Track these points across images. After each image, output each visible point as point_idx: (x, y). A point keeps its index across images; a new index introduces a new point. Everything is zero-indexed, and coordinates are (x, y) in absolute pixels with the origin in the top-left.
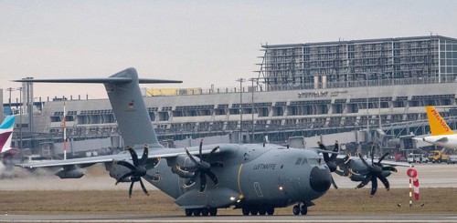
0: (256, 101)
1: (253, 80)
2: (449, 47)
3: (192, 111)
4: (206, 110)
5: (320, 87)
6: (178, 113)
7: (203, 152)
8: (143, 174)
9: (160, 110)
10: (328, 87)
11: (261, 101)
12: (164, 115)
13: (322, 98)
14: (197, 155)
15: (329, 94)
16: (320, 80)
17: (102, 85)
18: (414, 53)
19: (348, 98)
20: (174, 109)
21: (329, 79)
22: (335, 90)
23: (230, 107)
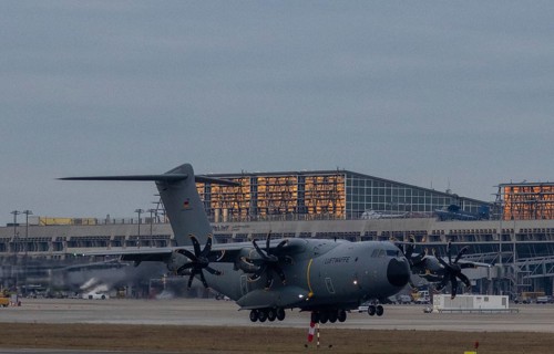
0: (154, 233)
1: (151, 211)
2: (355, 183)
3: (88, 242)
4: (102, 242)
5: (221, 220)
6: (73, 243)
7: (271, 245)
8: (205, 266)
9: (54, 240)
10: (228, 220)
11: (159, 233)
12: (58, 245)
13: (223, 232)
14: (264, 249)
15: (230, 228)
16: (221, 212)
17: (153, 182)
18: (319, 188)
19: (250, 232)
20: (68, 239)
21: (231, 211)
22: (237, 224)
23: (127, 238)
